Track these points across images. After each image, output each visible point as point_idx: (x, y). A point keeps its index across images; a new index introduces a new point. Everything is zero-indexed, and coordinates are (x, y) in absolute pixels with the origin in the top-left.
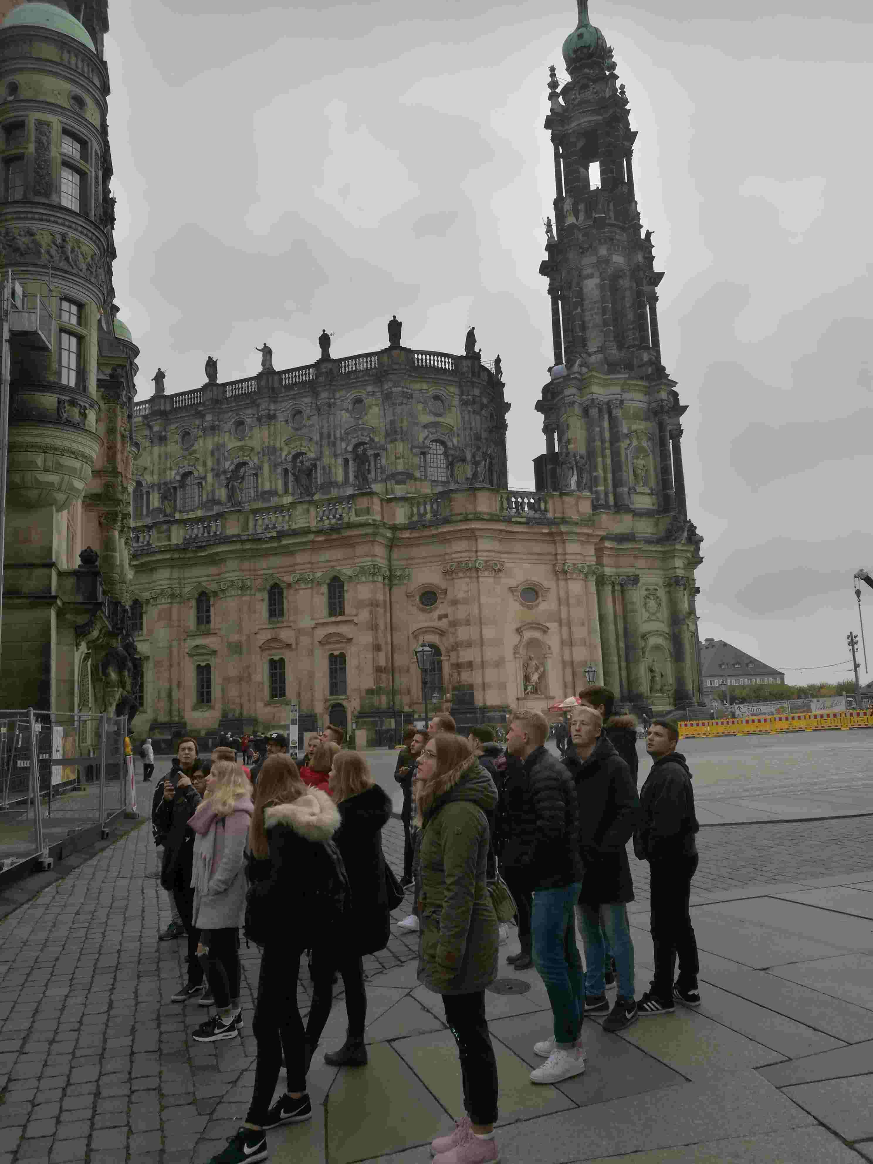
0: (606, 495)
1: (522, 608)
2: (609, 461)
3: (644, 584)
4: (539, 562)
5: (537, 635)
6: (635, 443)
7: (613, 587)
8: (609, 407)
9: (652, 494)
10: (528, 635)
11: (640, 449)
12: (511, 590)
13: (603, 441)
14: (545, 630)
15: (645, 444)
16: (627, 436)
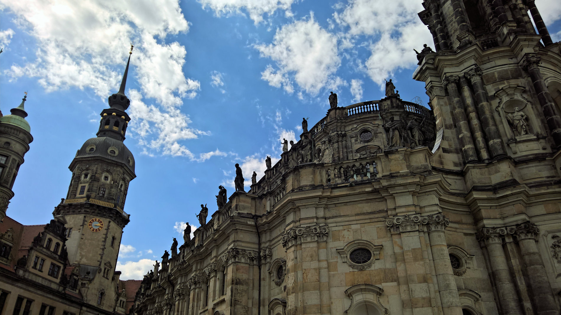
0: (477, 151)
1: (351, 270)
2: (475, 122)
3: (549, 232)
4: (369, 221)
5: (371, 297)
6: (505, 99)
7: (504, 240)
8: (466, 78)
9: (538, 139)
10: (358, 298)
11: (512, 103)
12: (339, 252)
13: (465, 107)
14: (380, 293)
15: (518, 96)
16: (494, 97)
